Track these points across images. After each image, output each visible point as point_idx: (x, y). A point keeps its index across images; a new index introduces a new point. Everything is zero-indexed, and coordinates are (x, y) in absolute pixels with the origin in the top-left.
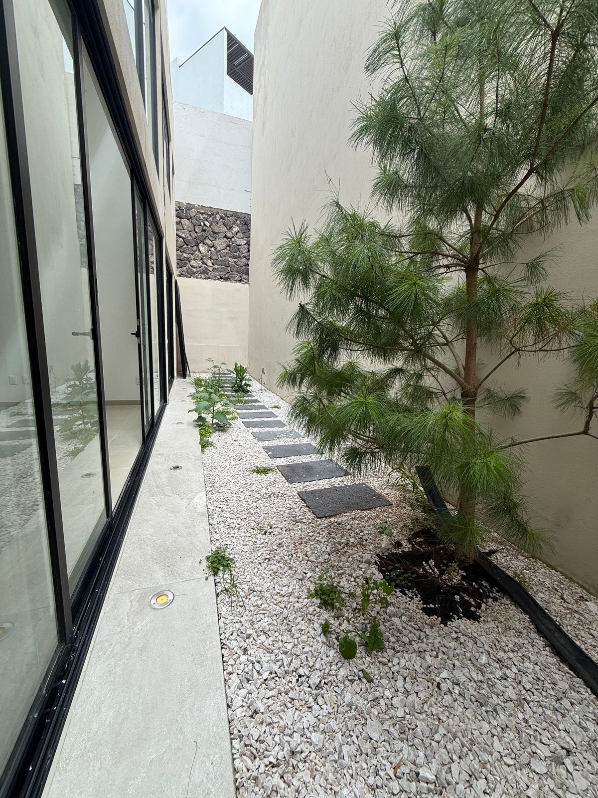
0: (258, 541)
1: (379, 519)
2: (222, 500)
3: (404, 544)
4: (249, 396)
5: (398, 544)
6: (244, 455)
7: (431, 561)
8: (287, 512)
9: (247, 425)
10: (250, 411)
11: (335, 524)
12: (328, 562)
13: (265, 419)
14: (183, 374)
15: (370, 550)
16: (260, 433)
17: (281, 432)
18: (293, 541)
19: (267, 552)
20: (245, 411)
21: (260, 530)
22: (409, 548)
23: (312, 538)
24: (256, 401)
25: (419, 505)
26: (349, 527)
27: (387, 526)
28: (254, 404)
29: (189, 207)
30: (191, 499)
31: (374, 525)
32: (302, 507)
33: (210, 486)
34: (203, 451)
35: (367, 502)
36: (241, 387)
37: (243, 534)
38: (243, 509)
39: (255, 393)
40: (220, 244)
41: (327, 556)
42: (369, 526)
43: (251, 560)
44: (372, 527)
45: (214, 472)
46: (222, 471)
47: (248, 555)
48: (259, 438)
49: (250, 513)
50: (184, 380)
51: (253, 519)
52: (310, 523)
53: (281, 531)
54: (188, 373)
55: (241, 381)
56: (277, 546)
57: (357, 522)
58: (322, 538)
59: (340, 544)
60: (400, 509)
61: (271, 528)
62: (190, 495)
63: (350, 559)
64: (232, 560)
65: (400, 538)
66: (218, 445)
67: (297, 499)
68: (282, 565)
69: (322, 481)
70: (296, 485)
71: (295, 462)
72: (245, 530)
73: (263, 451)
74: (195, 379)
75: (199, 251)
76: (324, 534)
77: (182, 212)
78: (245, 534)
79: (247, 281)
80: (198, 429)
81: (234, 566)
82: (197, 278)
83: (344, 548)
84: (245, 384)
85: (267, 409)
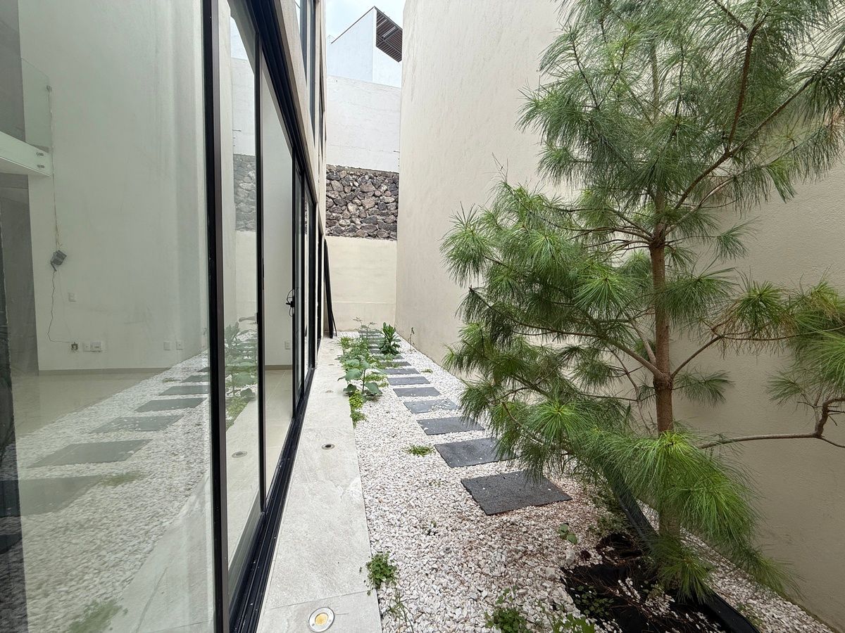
0: (422, 544)
1: (559, 518)
2: (378, 487)
3: (593, 555)
4: (398, 358)
5: (585, 555)
6: (399, 431)
7: (628, 579)
8: (451, 505)
9: (400, 393)
10: (401, 376)
11: (508, 524)
12: (505, 576)
13: (417, 386)
14: (330, 334)
15: (553, 562)
16: (414, 403)
17: (436, 403)
18: (461, 546)
19: (434, 559)
20: (395, 376)
21: (423, 528)
22: (599, 560)
23: (484, 543)
24: (406, 364)
25: (603, 501)
26: (524, 529)
27: (569, 529)
28: (404, 367)
29: (340, 169)
30: (347, 486)
31: (553, 527)
32: (467, 500)
33: (366, 470)
34: (354, 424)
35: (541, 495)
36: (390, 347)
37: (405, 534)
38: (402, 500)
39: (404, 354)
40: (369, 202)
41: (503, 569)
42: (548, 529)
43: (416, 570)
44: (551, 530)
45: (369, 452)
46: (376, 451)
47: (412, 562)
48: (413, 409)
49: (410, 505)
50: (331, 340)
51: (415, 514)
52: (478, 521)
53: (447, 531)
54: (334, 332)
55: (390, 342)
56: (444, 552)
57: (533, 523)
58: (495, 544)
59: (517, 551)
60: (582, 506)
61: (435, 527)
62: (344, 482)
63: (531, 574)
64: (395, 568)
65: (587, 545)
66: (371, 418)
67: (462, 489)
68: (452, 578)
69: (487, 465)
70: (458, 470)
71: (455, 440)
72: (407, 529)
73: (419, 426)
74: (342, 339)
75: (348, 210)
76: (497, 538)
77: (332, 175)
78: (407, 534)
79: (395, 237)
80: (348, 398)
81: (397, 576)
82: (346, 236)
83: (521, 557)
84: (394, 345)
85: (418, 373)
